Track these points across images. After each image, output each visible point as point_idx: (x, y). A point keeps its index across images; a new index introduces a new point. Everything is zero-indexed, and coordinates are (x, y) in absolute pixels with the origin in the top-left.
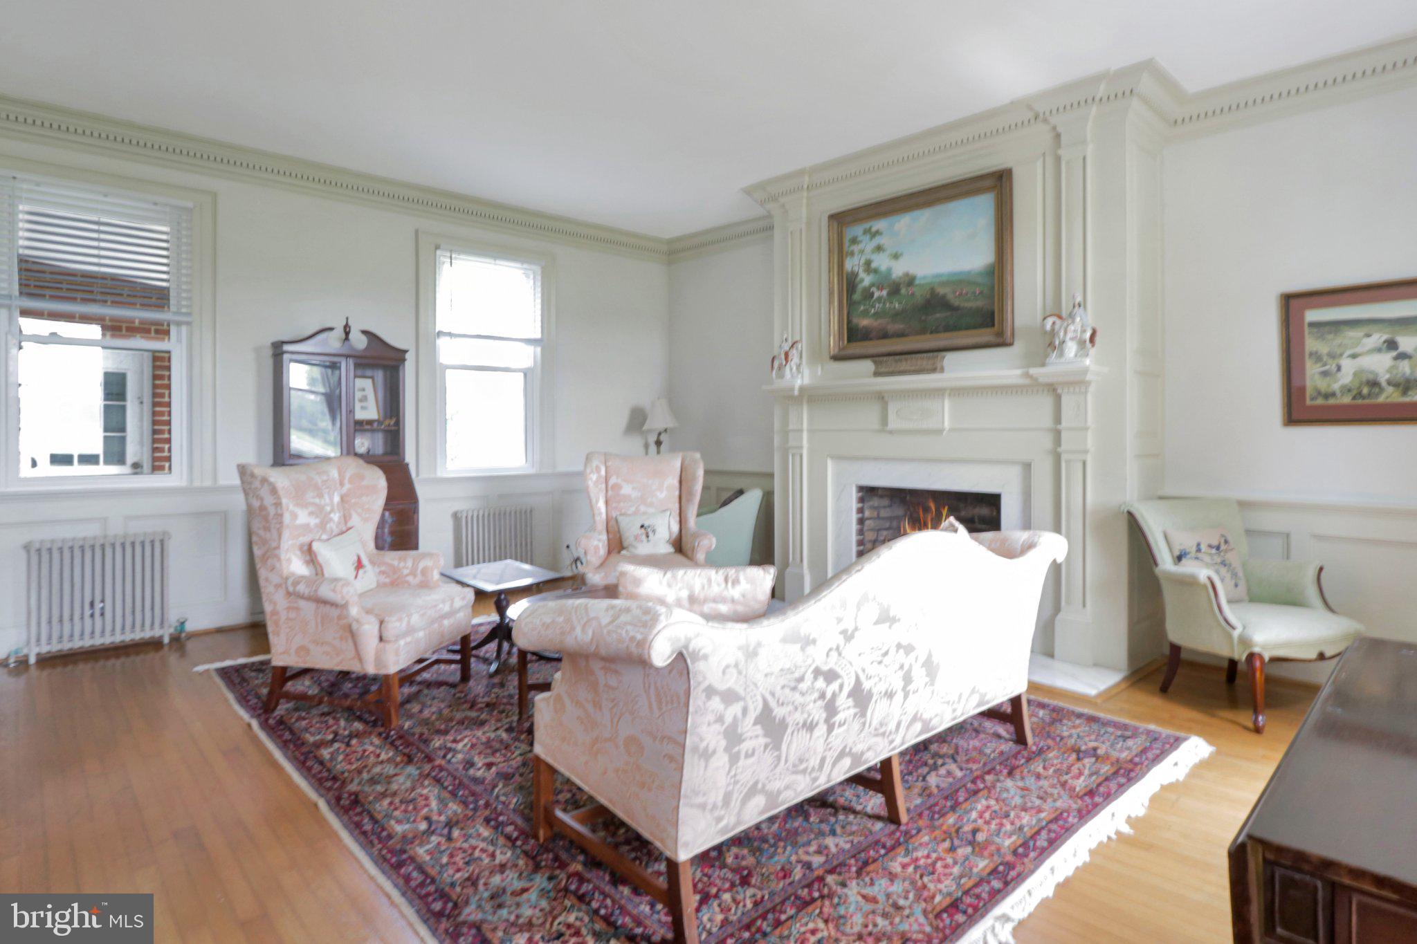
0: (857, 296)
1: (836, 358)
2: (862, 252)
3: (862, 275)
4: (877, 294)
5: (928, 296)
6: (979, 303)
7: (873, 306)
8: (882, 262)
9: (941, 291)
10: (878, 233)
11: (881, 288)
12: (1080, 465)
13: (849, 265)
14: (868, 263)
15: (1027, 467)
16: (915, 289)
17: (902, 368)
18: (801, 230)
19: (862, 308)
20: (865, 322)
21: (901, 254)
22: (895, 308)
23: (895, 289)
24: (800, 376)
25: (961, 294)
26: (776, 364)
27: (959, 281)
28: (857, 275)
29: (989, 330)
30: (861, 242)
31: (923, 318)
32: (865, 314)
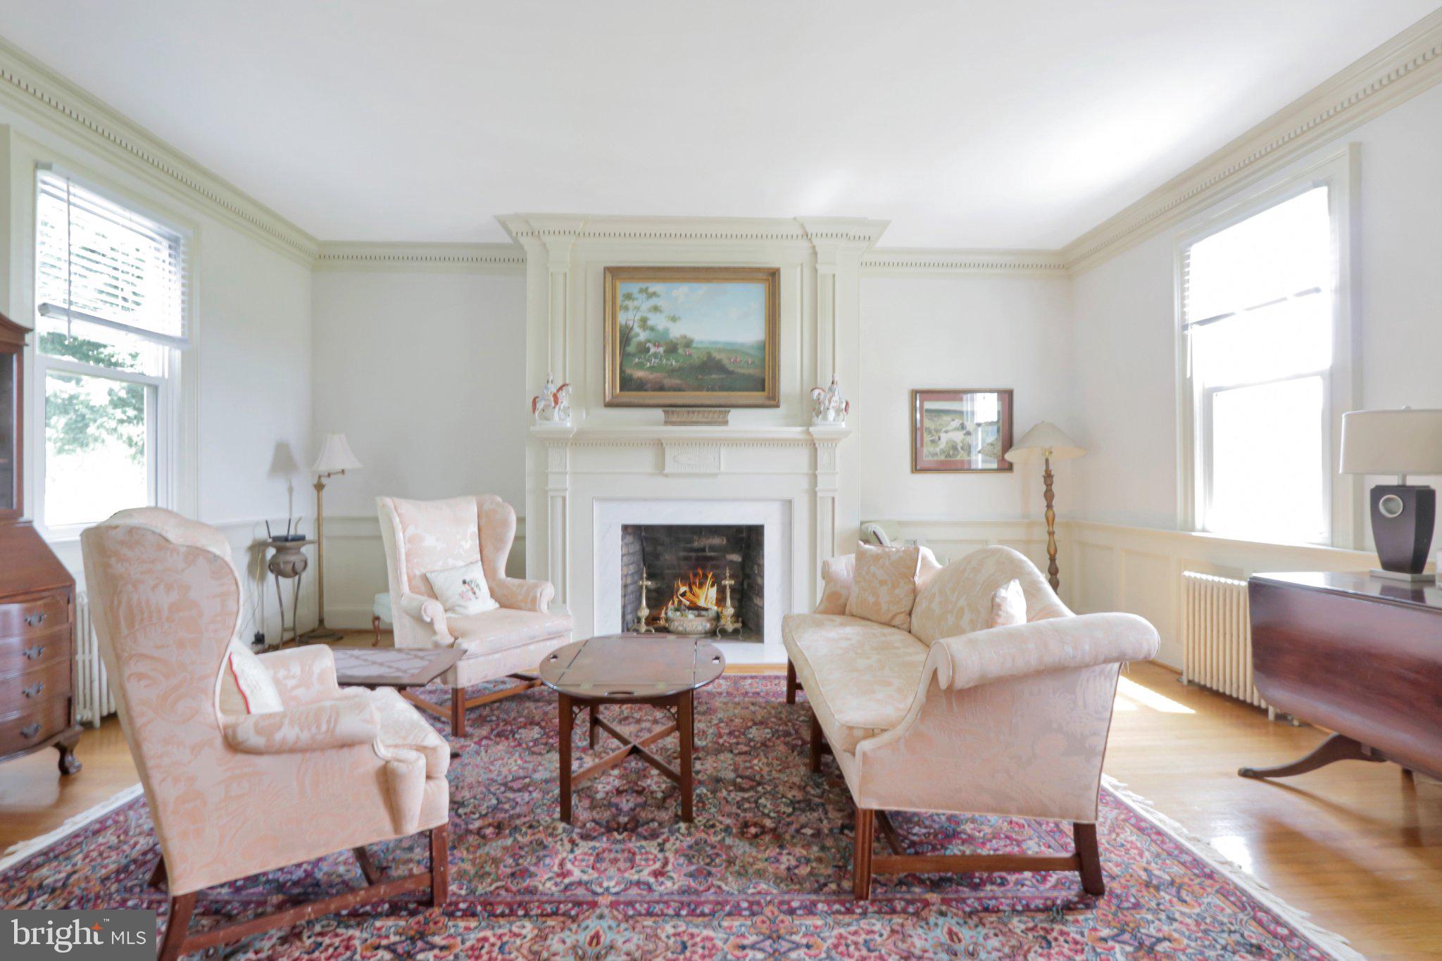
0: (631, 349)
1: (609, 405)
2: (637, 309)
3: (637, 329)
4: (653, 350)
5: (705, 359)
6: (751, 371)
7: (649, 360)
8: (659, 322)
9: (717, 356)
10: (654, 294)
11: (657, 345)
12: (830, 501)
13: (622, 318)
14: (644, 321)
15: (789, 504)
16: (691, 351)
17: (694, 419)
18: (565, 274)
19: (637, 360)
20: (639, 374)
21: (679, 318)
22: (672, 365)
23: (672, 349)
24: (566, 419)
25: (735, 361)
26: (540, 405)
27: (733, 350)
28: (632, 329)
29: (761, 393)
30: (637, 299)
31: (700, 377)
32: (640, 366)
